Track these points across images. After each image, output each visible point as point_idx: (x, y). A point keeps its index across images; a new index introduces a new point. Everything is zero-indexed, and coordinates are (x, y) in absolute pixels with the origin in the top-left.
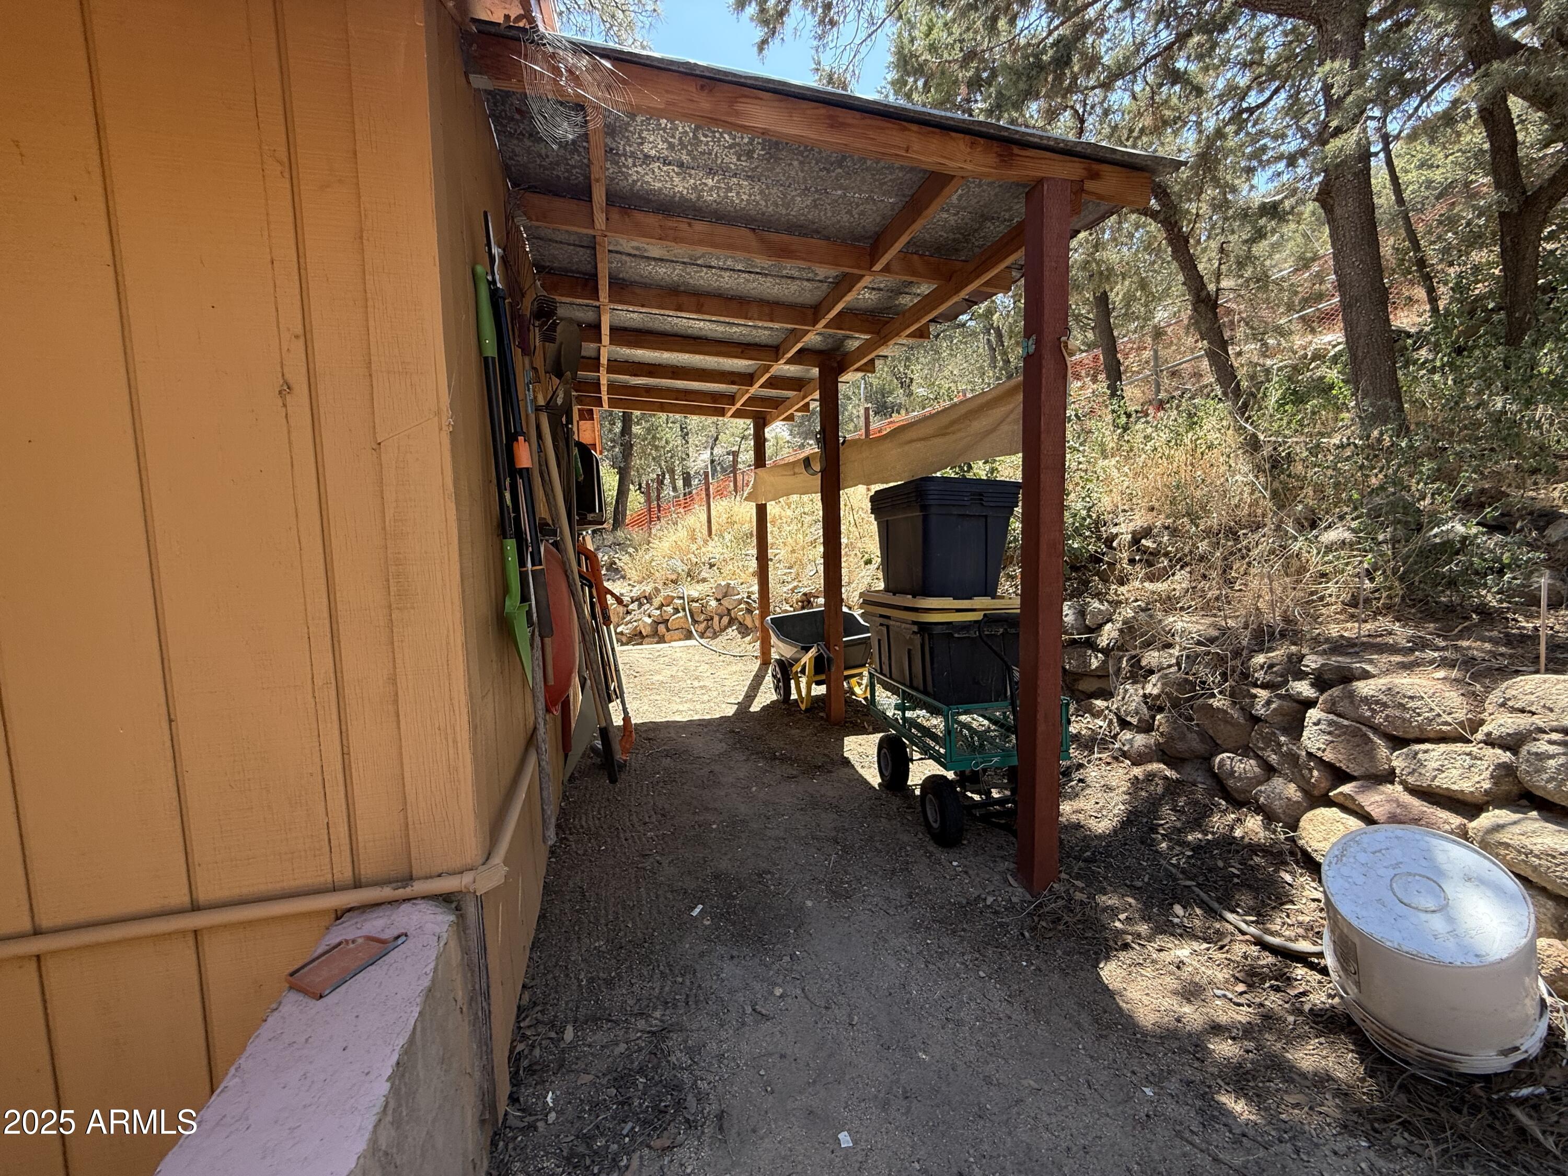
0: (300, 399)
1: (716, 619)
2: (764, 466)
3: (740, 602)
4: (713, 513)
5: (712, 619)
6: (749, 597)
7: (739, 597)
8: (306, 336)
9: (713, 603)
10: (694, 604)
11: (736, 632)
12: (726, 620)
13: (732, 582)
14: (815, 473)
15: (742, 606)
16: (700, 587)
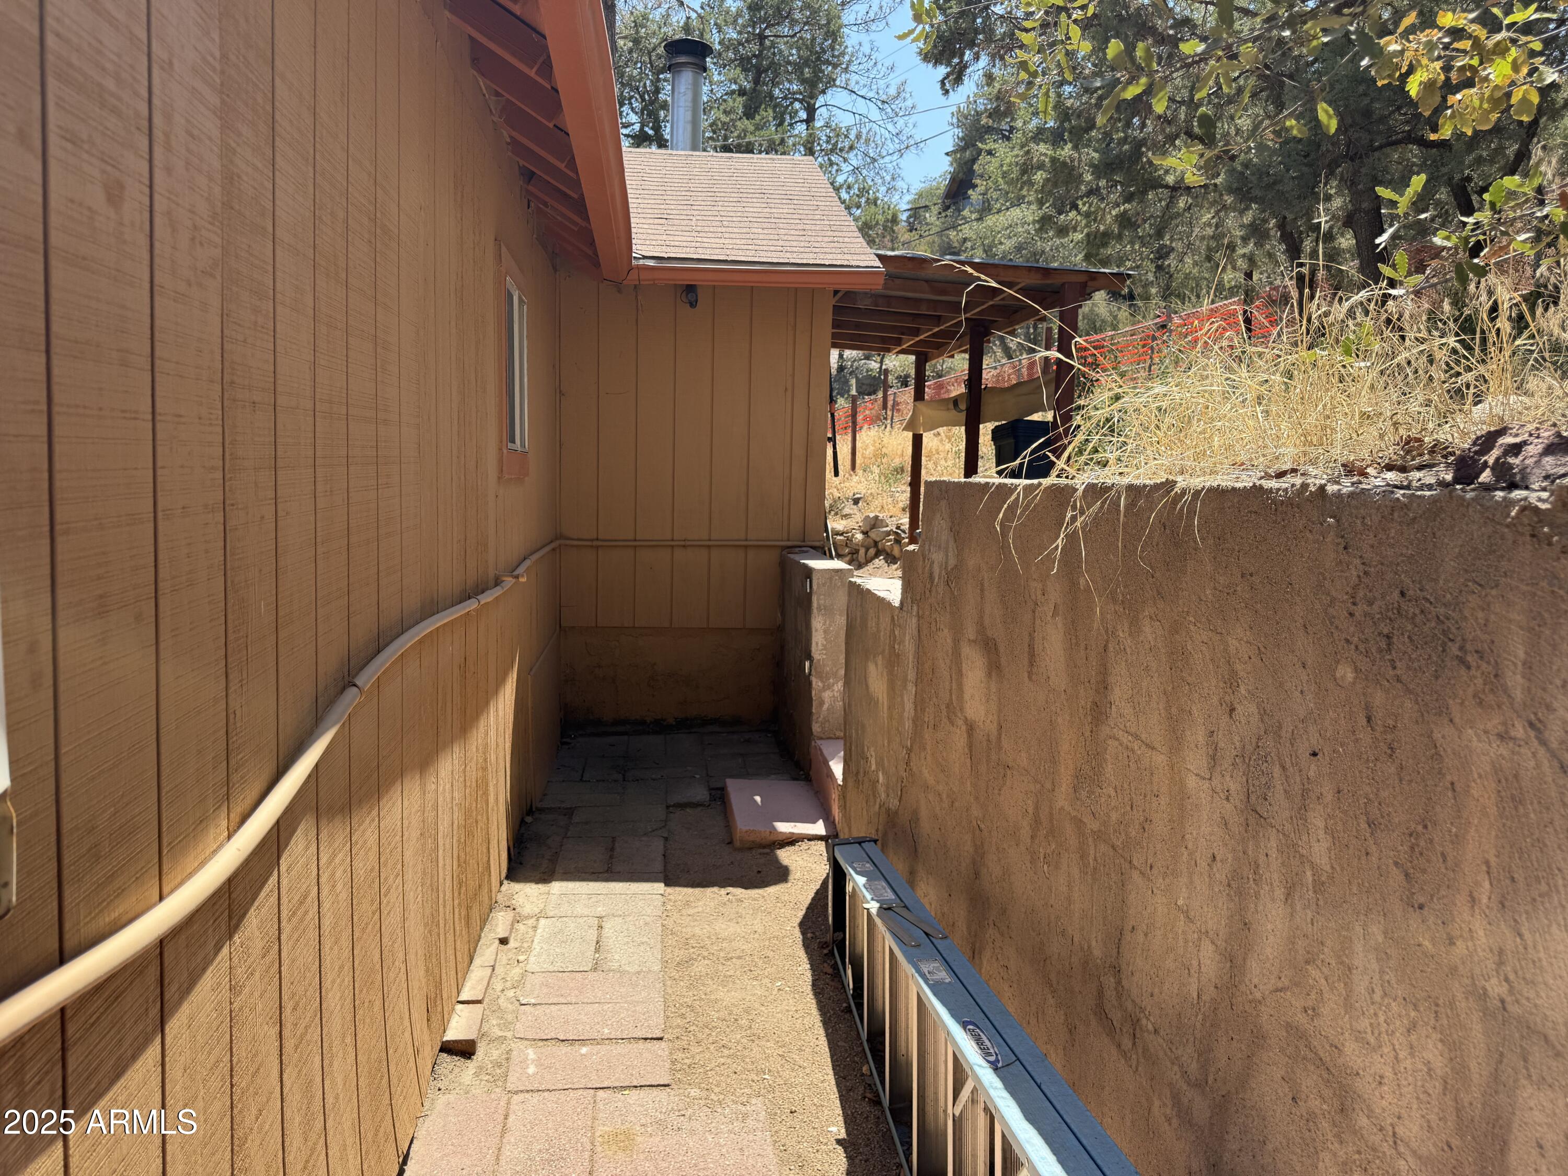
0: (789, 393)
1: (862, 551)
2: (923, 399)
3: (888, 533)
4: (858, 444)
5: (857, 552)
6: (898, 528)
7: (888, 529)
8: (793, 375)
9: (859, 536)
10: (839, 537)
11: (883, 562)
12: (872, 551)
13: (881, 516)
14: (961, 411)
15: (892, 537)
16: (844, 522)
